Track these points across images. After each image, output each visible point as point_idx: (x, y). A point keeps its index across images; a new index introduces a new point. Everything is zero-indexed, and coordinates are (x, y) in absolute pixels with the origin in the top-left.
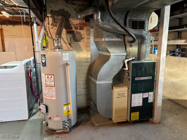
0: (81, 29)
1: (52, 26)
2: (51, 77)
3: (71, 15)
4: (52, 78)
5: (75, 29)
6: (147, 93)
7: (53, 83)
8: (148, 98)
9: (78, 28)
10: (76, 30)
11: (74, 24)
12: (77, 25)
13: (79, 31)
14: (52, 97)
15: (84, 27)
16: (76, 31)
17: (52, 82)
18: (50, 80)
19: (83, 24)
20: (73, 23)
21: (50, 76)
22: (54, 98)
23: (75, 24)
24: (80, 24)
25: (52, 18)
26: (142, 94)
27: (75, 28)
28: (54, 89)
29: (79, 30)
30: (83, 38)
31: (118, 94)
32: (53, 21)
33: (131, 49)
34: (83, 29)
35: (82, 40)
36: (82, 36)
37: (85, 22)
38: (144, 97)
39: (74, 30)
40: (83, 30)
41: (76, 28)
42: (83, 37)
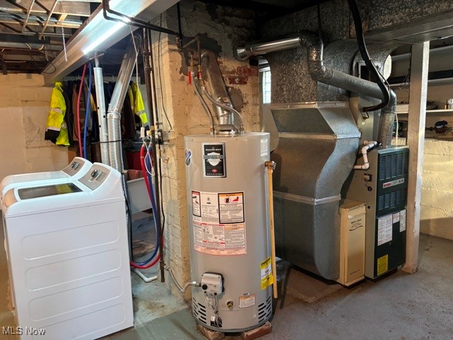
0: (242, 82)
1: (182, 74)
2: (237, 200)
3: (223, 49)
4: (238, 202)
5: (230, 83)
6: (398, 214)
7: (241, 214)
8: (399, 222)
9: (237, 80)
10: (231, 85)
11: (227, 70)
12: (233, 72)
13: (237, 87)
14: (238, 249)
15: (247, 77)
16: (232, 88)
17: (237, 211)
18: (231, 208)
19: (245, 72)
20: (225, 67)
21: (235, 197)
22: (243, 252)
23: (230, 70)
24: (240, 71)
25: (183, 53)
26: (390, 217)
27: (229, 79)
28: (242, 227)
29: (239, 85)
30: (246, 104)
31: (352, 223)
32: (184, 62)
33: (363, 123)
34: (246, 83)
35: (243, 107)
36: (244, 99)
37: (249, 67)
38: (395, 221)
39: (228, 85)
40: (245, 86)
41: (232, 81)
42: (245, 101)
